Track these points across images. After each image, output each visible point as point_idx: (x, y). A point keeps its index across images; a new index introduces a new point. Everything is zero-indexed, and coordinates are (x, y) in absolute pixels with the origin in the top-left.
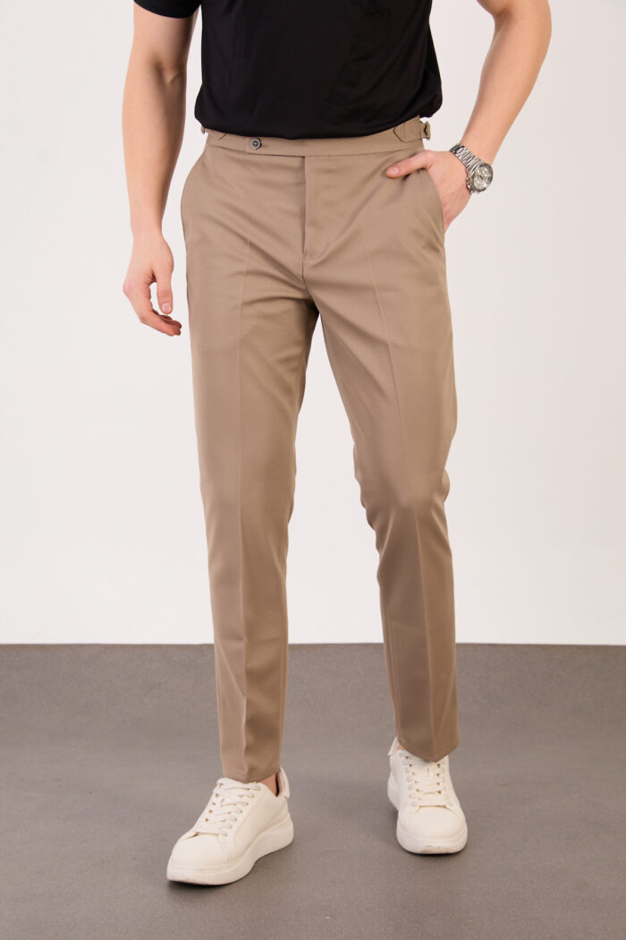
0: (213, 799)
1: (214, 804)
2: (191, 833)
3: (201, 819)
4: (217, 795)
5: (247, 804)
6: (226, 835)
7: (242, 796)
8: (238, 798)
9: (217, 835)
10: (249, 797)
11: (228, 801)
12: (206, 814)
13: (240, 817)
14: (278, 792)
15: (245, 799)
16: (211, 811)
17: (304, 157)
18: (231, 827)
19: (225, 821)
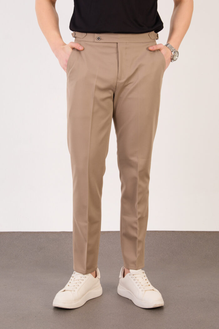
0: (71, 278)
1: (72, 280)
2: (63, 290)
3: (67, 285)
4: (73, 277)
5: (83, 280)
6: (75, 291)
7: (81, 277)
8: (80, 278)
9: (71, 291)
10: (84, 277)
11: (76, 279)
12: (68, 283)
13: (80, 285)
14: (96, 276)
15: (82, 278)
16: (70, 282)
17: (117, 43)
18: (77, 288)
19: (74, 286)
